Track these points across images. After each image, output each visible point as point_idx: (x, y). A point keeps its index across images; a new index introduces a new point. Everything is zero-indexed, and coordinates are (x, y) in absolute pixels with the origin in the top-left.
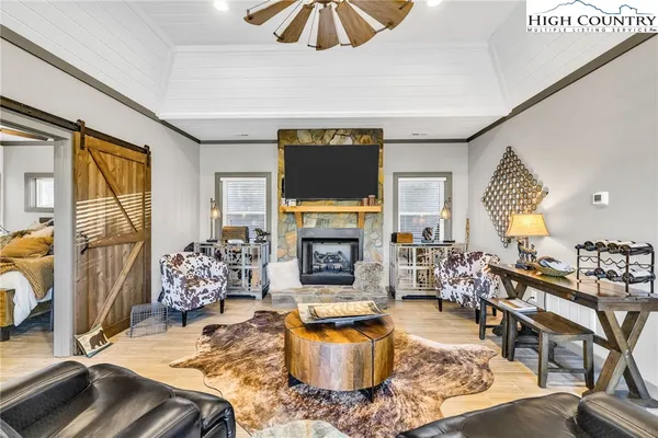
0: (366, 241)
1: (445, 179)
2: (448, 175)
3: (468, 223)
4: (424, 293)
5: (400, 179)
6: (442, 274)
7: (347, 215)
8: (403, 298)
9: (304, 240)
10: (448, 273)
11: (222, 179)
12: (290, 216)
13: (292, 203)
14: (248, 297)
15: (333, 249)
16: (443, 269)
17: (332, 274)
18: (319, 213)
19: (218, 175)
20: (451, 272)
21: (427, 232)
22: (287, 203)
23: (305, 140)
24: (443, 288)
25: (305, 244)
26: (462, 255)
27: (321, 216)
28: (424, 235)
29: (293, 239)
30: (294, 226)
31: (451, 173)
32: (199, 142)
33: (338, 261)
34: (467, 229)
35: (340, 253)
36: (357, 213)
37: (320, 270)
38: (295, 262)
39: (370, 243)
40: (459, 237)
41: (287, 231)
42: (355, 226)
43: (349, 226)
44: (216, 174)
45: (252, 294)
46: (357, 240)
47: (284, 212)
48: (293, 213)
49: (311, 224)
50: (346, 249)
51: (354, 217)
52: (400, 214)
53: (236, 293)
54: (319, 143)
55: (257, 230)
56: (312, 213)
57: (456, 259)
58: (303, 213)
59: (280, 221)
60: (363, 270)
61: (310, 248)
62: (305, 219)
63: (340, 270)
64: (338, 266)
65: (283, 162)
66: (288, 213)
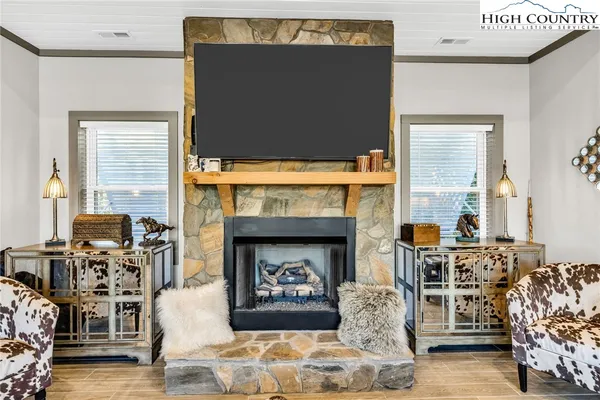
0: (360, 241)
1: (490, 128)
2: (496, 121)
3: (530, 206)
4: (471, 341)
5: (413, 128)
6: (528, 313)
7: (324, 192)
8: (431, 350)
9: (238, 241)
10: (535, 308)
11: (83, 124)
12: (210, 193)
13: (212, 166)
14: (123, 359)
15: (293, 255)
16: (528, 302)
17: (294, 308)
18: (268, 186)
19: (76, 118)
20: (541, 306)
21: (468, 221)
22: (201, 165)
23: (240, 37)
24: (533, 345)
25: (240, 250)
26: (555, 270)
27: (272, 194)
28: (459, 227)
29: (215, 239)
30: (218, 213)
31: (501, 117)
32: (36, 51)
33: (304, 279)
34: (529, 216)
35: (307, 262)
36: (345, 187)
37: (271, 299)
38: (218, 287)
39: (369, 246)
40: (517, 230)
41: (203, 223)
42: (338, 213)
43: (327, 213)
44: (71, 114)
45: (131, 354)
46: (342, 240)
47: (197, 186)
48: (214, 187)
49: (252, 208)
50: (318, 256)
51: (338, 195)
52: (413, 189)
53: (97, 352)
54: (267, 41)
55: (145, 221)
56: (252, 186)
57: (545, 278)
58: (235, 187)
59: (187, 203)
60: (360, 303)
61: (249, 258)
62: (240, 198)
63: (310, 298)
64: (304, 290)
65: (192, 81)
66: (205, 187)
